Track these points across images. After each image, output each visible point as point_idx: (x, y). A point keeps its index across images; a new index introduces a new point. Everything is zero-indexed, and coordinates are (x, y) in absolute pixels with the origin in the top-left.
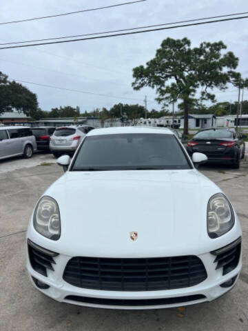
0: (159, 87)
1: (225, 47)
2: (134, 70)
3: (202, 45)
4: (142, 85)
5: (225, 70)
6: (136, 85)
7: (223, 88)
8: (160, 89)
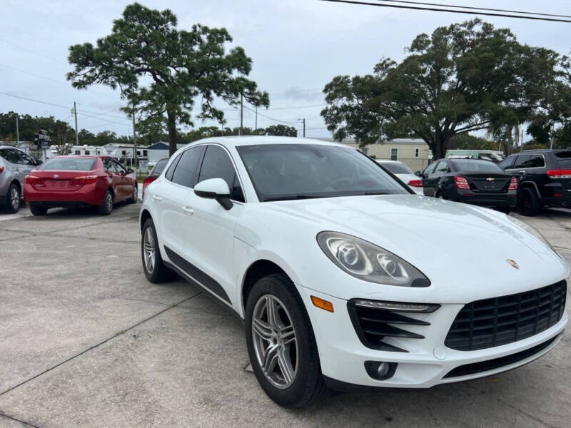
0: (127, 87)
1: (230, 39)
2: (72, 48)
3: (195, 27)
4: (90, 80)
5: (235, 74)
6: (77, 79)
7: (234, 102)
8: (128, 90)
